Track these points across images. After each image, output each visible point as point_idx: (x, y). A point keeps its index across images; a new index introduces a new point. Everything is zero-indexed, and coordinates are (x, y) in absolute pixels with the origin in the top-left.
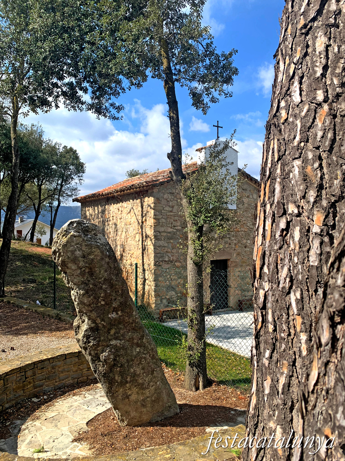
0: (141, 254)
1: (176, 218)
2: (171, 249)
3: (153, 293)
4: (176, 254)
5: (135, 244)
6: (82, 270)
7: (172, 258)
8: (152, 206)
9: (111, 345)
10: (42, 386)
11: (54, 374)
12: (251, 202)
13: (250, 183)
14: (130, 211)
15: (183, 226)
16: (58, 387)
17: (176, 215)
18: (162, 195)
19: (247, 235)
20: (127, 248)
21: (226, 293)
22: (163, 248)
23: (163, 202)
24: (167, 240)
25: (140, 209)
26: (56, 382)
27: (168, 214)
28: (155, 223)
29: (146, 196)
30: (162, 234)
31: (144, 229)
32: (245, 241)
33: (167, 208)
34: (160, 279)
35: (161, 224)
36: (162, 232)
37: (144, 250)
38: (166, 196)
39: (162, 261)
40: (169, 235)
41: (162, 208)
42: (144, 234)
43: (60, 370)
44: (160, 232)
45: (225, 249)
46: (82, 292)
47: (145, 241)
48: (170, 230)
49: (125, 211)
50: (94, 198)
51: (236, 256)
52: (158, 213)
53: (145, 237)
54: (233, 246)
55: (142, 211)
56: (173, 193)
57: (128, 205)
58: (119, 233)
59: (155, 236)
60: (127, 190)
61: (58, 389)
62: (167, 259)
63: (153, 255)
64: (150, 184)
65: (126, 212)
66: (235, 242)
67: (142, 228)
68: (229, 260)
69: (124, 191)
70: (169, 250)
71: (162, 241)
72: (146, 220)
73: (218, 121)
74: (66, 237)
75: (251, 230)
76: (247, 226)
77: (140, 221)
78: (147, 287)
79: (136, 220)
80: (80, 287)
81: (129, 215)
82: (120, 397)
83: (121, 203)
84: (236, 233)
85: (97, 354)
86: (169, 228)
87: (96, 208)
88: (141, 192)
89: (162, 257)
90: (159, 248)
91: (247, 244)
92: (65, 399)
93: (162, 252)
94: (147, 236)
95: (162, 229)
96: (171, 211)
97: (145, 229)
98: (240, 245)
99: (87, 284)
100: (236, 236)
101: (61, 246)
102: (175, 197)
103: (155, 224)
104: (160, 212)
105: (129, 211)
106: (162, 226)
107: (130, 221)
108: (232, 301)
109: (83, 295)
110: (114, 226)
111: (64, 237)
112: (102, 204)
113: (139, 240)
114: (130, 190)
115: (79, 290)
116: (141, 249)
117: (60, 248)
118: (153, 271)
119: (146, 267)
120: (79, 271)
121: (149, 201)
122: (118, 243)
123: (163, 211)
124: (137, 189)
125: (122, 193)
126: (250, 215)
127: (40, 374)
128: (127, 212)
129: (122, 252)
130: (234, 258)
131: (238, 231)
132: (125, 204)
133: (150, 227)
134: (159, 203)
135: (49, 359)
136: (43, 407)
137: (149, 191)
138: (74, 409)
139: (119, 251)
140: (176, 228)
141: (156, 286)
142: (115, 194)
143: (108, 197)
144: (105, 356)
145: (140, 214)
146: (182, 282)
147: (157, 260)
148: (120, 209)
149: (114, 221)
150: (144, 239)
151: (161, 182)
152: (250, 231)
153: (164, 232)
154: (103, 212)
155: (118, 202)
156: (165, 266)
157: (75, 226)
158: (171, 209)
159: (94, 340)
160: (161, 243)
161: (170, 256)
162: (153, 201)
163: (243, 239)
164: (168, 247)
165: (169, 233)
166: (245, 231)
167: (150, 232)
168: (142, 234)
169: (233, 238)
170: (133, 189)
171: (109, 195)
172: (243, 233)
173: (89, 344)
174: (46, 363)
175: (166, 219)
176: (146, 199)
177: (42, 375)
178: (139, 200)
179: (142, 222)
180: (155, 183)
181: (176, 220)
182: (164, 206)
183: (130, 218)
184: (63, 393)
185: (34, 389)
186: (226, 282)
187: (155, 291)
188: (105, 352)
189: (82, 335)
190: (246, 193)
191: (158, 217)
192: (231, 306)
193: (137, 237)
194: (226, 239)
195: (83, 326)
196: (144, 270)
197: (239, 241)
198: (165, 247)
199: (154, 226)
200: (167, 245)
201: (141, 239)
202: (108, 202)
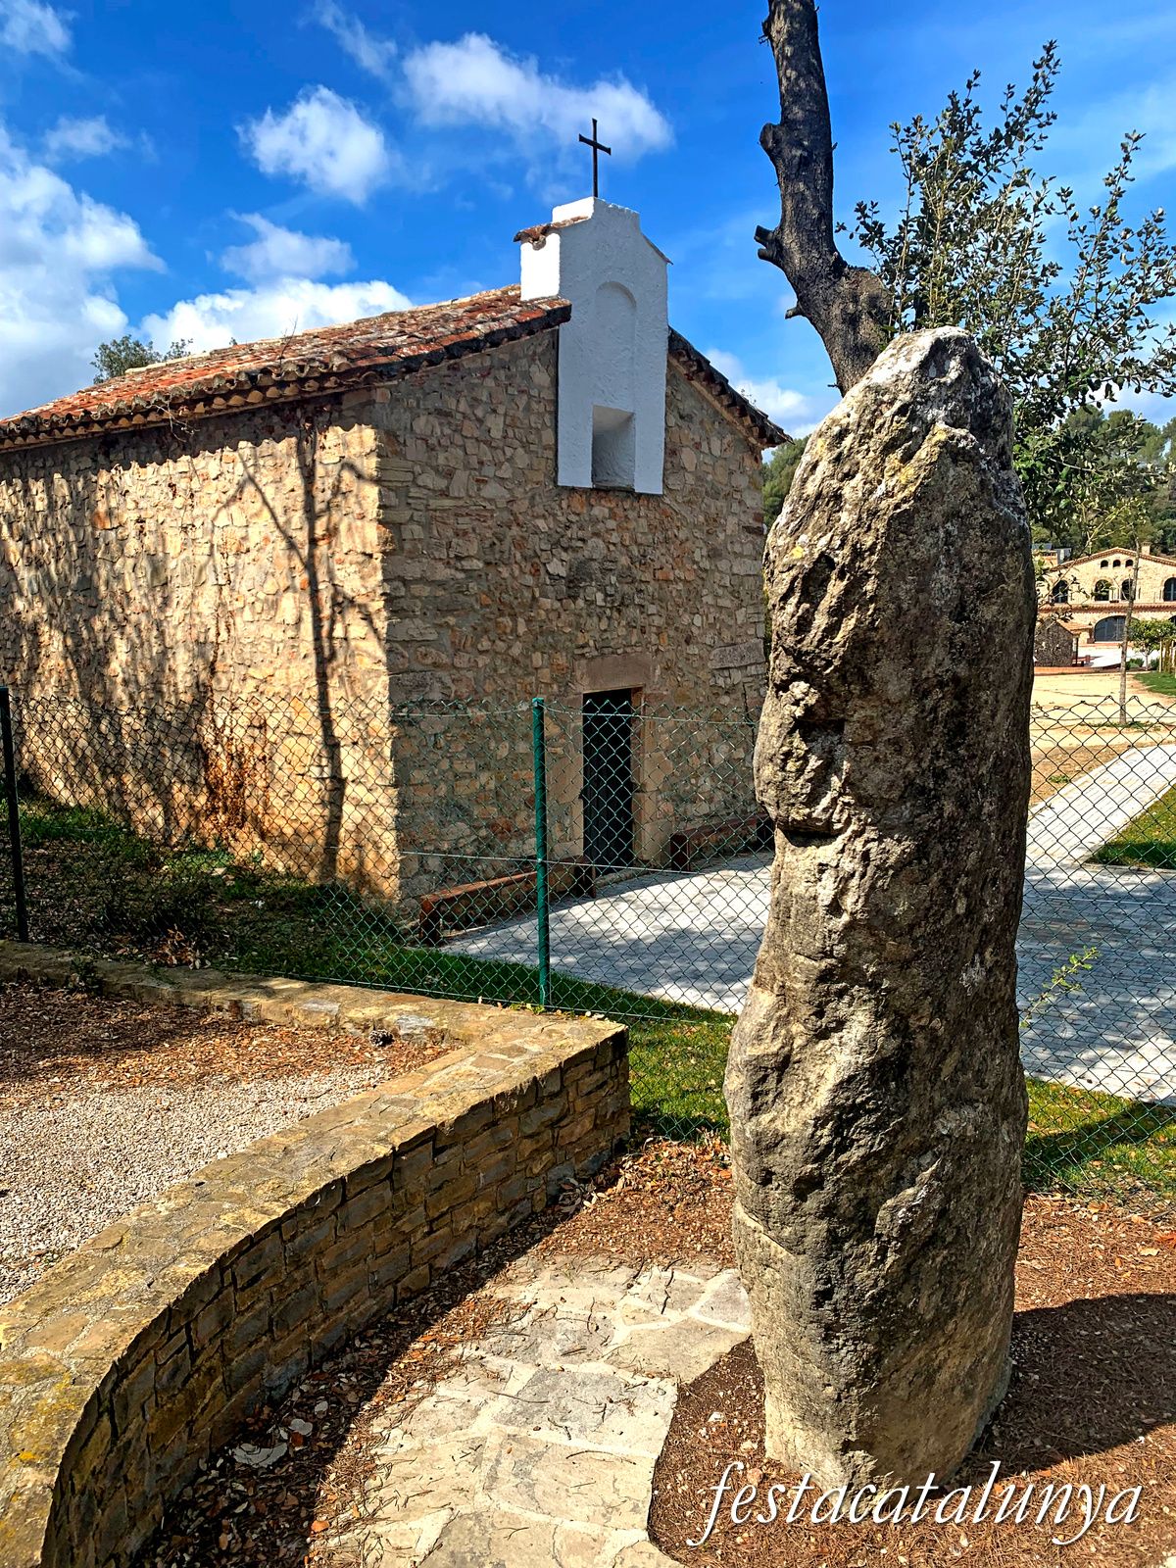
0: (313, 682)
1: (464, 523)
2: (451, 651)
3: (389, 838)
4: (470, 674)
5: (279, 636)
7: (454, 688)
8: (370, 466)
9: (940, 1138)
10: (258, 1369)
11: (304, 1293)
12: (704, 468)
13: (705, 392)
14: (240, 492)
15: (489, 558)
16: (321, 1352)
17: (464, 511)
18: (407, 416)
19: (692, 596)
20: (229, 658)
21: (624, 815)
22: (422, 649)
23: (414, 450)
24: (435, 616)
25: (294, 479)
26: (312, 1328)
27: (434, 503)
28: (385, 543)
29: (330, 423)
30: (416, 589)
31: (322, 570)
32: (686, 619)
33: (429, 480)
34: (417, 776)
35: (407, 546)
36: (416, 581)
37: (323, 661)
38: (422, 424)
39: (420, 704)
40: (440, 593)
41: (410, 477)
42: (325, 594)
43: (325, 1262)
44: (405, 582)
45: (629, 650)
46: (896, 849)
47: (333, 622)
48: (443, 573)
49: (212, 493)
50: (31, 439)
51: (661, 676)
52: (393, 501)
53: (328, 606)
54: (654, 638)
55: (309, 495)
56: (448, 415)
57: (225, 467)
58: (181, 594)
59: (390, 600)
60: (227, 396)
61: (323, 1359)
62: (436, 696)
63: (385, 679)
64: (364, 363)
65: (215, 497)
66: (657, 621)
67: (310, 566)
68: (639, 689)
69: (208, 400)
70: (445, 659)
71: (417, 622)
72: (331, 531)
73: (595, 122)
75: (704, 575)
76: (695, 562)
77: (301, 537)
78: (350, 814)
79: (277, 533)
81: (234, 508)
83: (185, 458)
84: (661, 588)
85: (865, 1201)
86: (440, 565)
87: (37, 487)
88: (301, 403)
89: (420, 686)
90: (406, 648)
91: (694, 629)
92: (406, 1414)
93: (417, 667)
94: (342, 603)
95: (413, 570)
96: (445, 494)
97: (330, 573)
98: (672, 633)
99: (929, 800)
100: (660, 600)
102: (458, 430)
103: (389, 548)
104: (402, 492)
105: (231, 492)
106: (413, 555)
107: (244, 538)
108: (649, 838)
109: (902, 864)
112: (74, 466)
113: (299, 621)
114: (244, 393)
116: (312, 659)
118: (387, 746)
119: (342, 728)
121: (350, 443)
122: (177, 634)
123: (414, 492)
124: (288, 391)
125: (200, 408)
126: (701, 518)
127: (247, 1310)
128: (224, 498)
129: (204, 676)
130: (656, 682)
131: (667, 581)
132: (208, 463)
133: (359, 559)
134: (396, 453)
135: (275, 1226)
137: (350, 401)
139: (182, 669)
140: (467, 565)
141: (403, 805)
142: (169, 414)
143: (107, 433)
144: (909, 1209)
145: (300, 505)
146: (492, 785)
147: (401, 697)
148: (182, 485)
149: (148, 540)
150: (326, 612)
151: (408, 358)
152: (700, 582)
153: (423, 580)
154: (82, 503)
155: (167, 455)
156: (433, 723)
158: (442, 483)
159: (876, 1128)
160: (414, 627)
161: (448, 680)
162: (371, 445)
163: (681, 611)
164: (440, 647)
165: (441, 584)
166: (686, 582)
167: (359, 580)
168: (315, 593)
169: (652, 609)
170: (263, 389)
171: (123, 422)
172: (680, 586)
173: (842, 1158)
174: (268, 1245)
175: (427, 526)
176: (333, 436)
177: (254, 1317)
178: (286, 446)
179: (313, 542)
180: (383, 360)
181: (465, 533)
182: (417, 469)
183: (240, 520)
184: (371, 1378)
185: (229, 1398)
186: (623, 773)
187: (400, 825)
188: (913, 1184)
189: (809, 1112)
190: (691, 434)
191: (395, 516)
192: (645, 857)
193: (289, 607)
194: (632, 612)
195: (824, 1057)
196: (332, 745)
197: (669, 617)
198: (426, 643)
199: (384, 552)
200: (434, 637)
201: (308, 616)
202: (107, 455)
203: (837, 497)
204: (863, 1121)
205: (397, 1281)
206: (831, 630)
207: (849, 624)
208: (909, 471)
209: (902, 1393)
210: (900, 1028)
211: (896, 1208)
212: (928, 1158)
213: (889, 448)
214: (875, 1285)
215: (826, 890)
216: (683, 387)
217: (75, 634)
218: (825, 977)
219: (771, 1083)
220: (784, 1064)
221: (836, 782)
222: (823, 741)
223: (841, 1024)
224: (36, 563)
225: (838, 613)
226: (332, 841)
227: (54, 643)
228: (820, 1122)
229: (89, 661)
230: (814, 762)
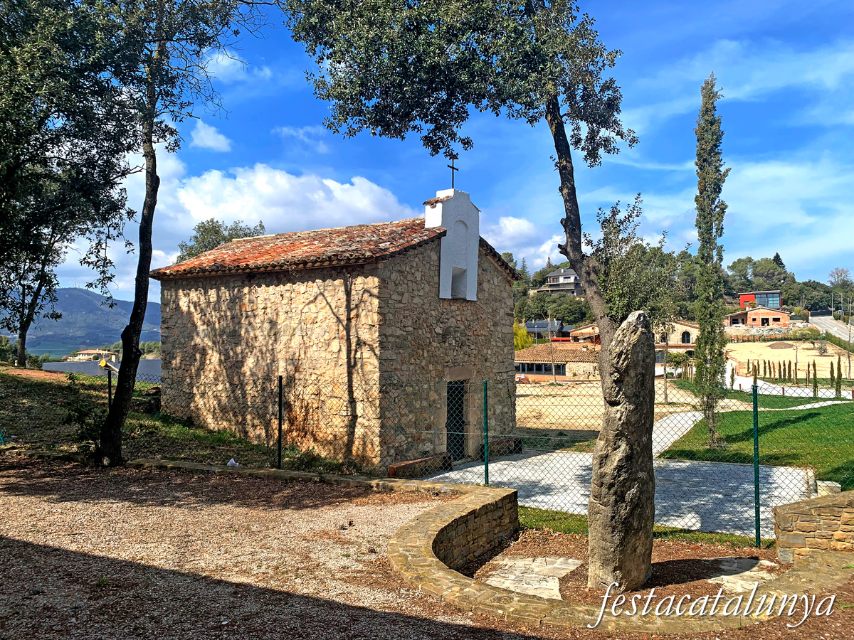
0: (345, 375)
1: (407, 313)
2: (401, 364)
3: (377, 440)
4: (407, 373)
5: (329, 356)
7: (401, 379)
8: (375, 291)
9: (639, 478)
12: (492, 290)
13: (492, 260)
14: (315, 299)
15: (415, 326)
17: (407, 308)
18: (389, 273)
19: (487, 342)
20: (306, 365)
22: (391, 363)
23: (391, 286)
24: (396, 349)
25: (342, 296)
27: (397, 306)
28: (380, 321)
29: (358, 275)
30: (390, 339)
31: (353, 331)
32: (485, 351)
33: (395, 297)
34: (388, 415)
35: (387, 322)
36: (390, 336)
37: (351, 367)
38: (394, 276)
39: (390, 385)
40: (398, 340)
41: (389, 296)
42: (354, 340)
44: (386, 336)
45: (464, 364)
46: (632, 407)
47: (356, 351)
48: (399, 332)
49: (302, 298)
51: (476, 375)
52: (383, 305)
54: (473, 359)
55: (348, 300)
56: (403, 272)
57: (308, 289)
58: (284, 338)
59: (381, 343)
60: (315, 263)
62: (395, 382)
63: (378, 374)
64: (377, 255)
65: (303, 300)
66: (475, 352)
67: (348, 328)
68: (467, 380)
69: (306, 263)
70: (398, 367)
71: (390, 351)
72: (357, 316)
73: (453, 160)
74: (635, 334)
75: (492, 333)
76: (488, 328)
77: (343, 317)
78: (359, 431)
79: (332, 315)
80: (631, 400)
81: (312, 306)
83: (289, 285)
84: (476, 338)
86: (398, 329)
87: (212, 291)
88: (346, 267)
89: (390, 377)
90: (385, 362)
91: (488, 355)
93: (389, 370)
94: (360, 343)
95: (389, 331)
96: (400, 302)
97: (357, 331)
98: (480, 357)
100: (476, 343)
102: (406, 278)
103: (381, 323)
104: (386, 301)
105: (312, 299)
106: (390, 326)
107: (316, 317)
108: (471, 447)
109: (633, 410)
110: (267, 326)
112: (234, 285)
113: (340, 351)
114: (323, 262)
116: (345, 367)
117: (629, 348)
118: (377, 402)
119: (358, 394)
120: (635, 379)
121: (365, 284)
122: (281, 356)
123: (390, 302)
124: (342, 262)
125: (301, 266)
126: (491, 310)
128: (307, 301)
129: (292, 372)
130: (474, 377)
131: (478, 335)
132: (300, 287)
133: (368, 327)
134: (384, 287)
137: (367, 267)
140: (407, 329)
141: (383, 426)
142: (289, 268)
144: (633, 494)
145: (344, 305)
146: (413, 420)
147: (383, 382)
148: (287, 295)
149: (269, 316)
150: (353, 347)
151: (392, 252)
152: (490, 336)
153: (392, 335)
154: (235, 301)
155: (280, 283)
156: (394, 393)
158: (400, 298)
161: (399, 375)
162: (377, 284)
163: (483, 348)
164: (397, 362)
165: (398, 337)
166: (485, 336)
167: (367, 335)
168: (348, 340)
169: (473, 347)
170: (332, 261)
172: (483, 338)
175: (394, 315)
176: (360, 280)
178: (337, 282)
179: (349, 319)
180: (383, 253)
181: (407, 317)
182: (392, 293)
183: (314, 310)
186: (461, 419)
187: (381, 435)
188: (633, 488)
189: (612, 467)
191: (383, 311)
192: (470, 455)
193: (335, 345)
194: (466, 348)
195: (615, 455)
196: (352, 402)
197: (479, 351)
198: (392, 360)
199: (379, 325)
200: (395, 358)
201: (344, 349)
202: (250, 281)
203: (623, 341)
204: (623, 470)
206: (623, 364)
207: (626, 363)
208: (636, 336)
209: (629, 551)
210: (631, 448)
211: (630, 494)
212: (636, 483)
213: (632, 332)
214: (625, 515)
215: (618, 415)
216: (484, 258)
217: (227, 355)
218: (617, 435)
219: (604, 461)
220: (607, 456)
221: (621, 393)
222: (619, 385)
223: (619, 446)
224: (208, 323)
225: (624, 361)
226: (350, 443)
227: (214, 358)
228: (615, 469)
229: (233, 366)
230: (617, 389)
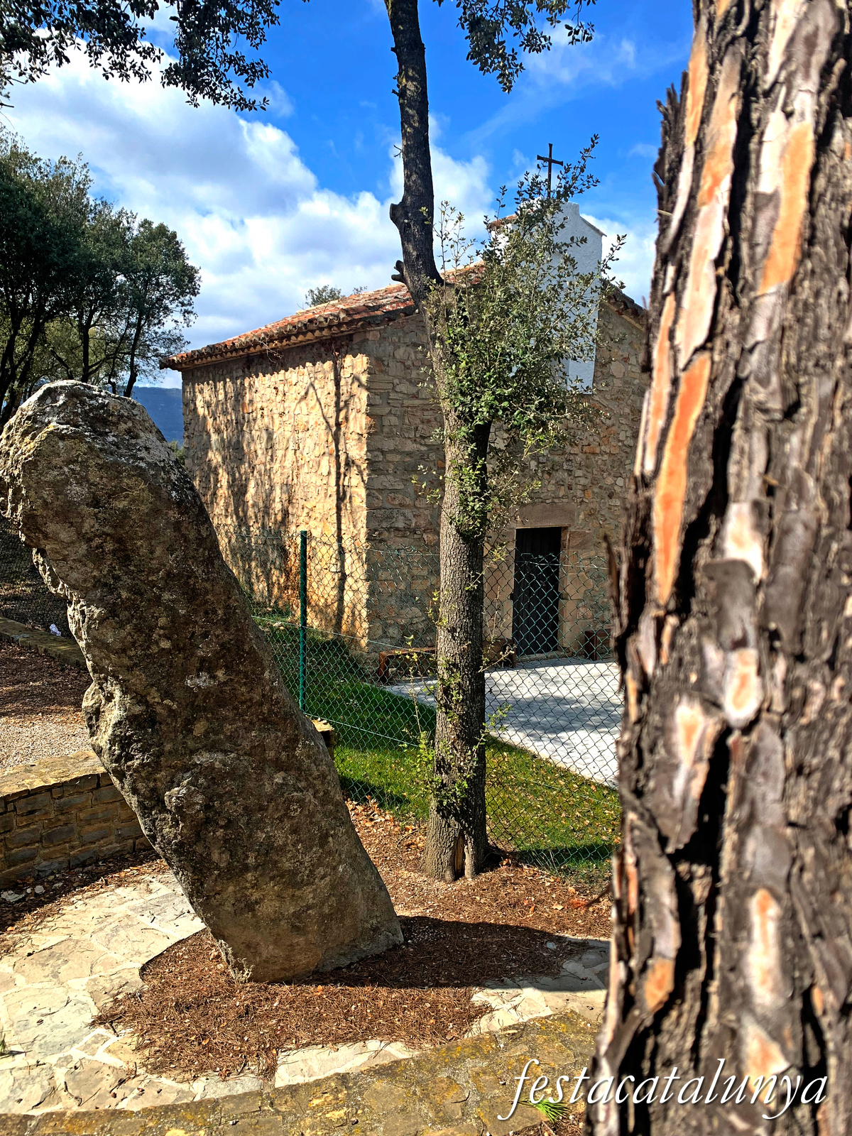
0: (334, 510)
1: (429, 415)
2: (414, 497)
3: (364, 613)
4: (427, 512)
5: (319, 483)
6: (94, 544)
7: (414, 521)
8: (364, 378)
9: (195, 765)
10: (32, 858)
11: (66, 828)
12: (632, 375)
13: (633, 322)
14: (306, 393)
16: (77, 862)
17: (428, 408)
18: (390, 349)
19: (616, 464)
20: (299, 494)
21: (553, 611)
22: (392, 495)
23: (394, 369)
24: (403, 474)
25: (331, 387)
26: (73, 848)
27: (407, 403)
28: (370, 428)
29: (347, 353)
30: (390, 457)
31: (342, 443)
32: (610, 480)
33: (404, 387)
34: (383, 575)
35: (386, 430)
36: (390, 452)
37: (341, 497)
38: (400, 353)
39: (388, 529)
40: (408, 459)
41: (390, 386)
42: (343, 458)
43: (82, 815)
44: (383, 452)
45: (556, 501)
46: (97, 611)
47: (345, 476)
48: (410, 446)
49: (294, 393)
50: (214, 358)
51: (584, 520)
52: (378, 400)
53: (344, 465)
54: (579, 493)
55: (338, 395)
57: (301, 378)
58: (279, 453)
59: (371, 463)
60: (297, 336)
61: (77, 866)
62: (400, 525)
63: (365, 512)
64: (357, 317)
65: (294, 396)
66: (583, 481)
67: (337, 440)
68: (566, 528)
69: (288, 337)
70: (408, 501)
71: (390, 477)
72: (347, 419)
73: (551, 145)
74: (33, 439)
75: (628, 450)
76: (619, 441)
77: (332, 422)
78: (348, 597)
79: (322, 419)
80: (92, 595)
81: (303, 403)
82: (228, 907)
83: (282, 371)
84: (587, 458)
85: (153, 790)
86: (409, 442)
87: (220, 385)
88: (333, 339)
89: (389, 518)
90: (381, 494)
91: (616, 488)
92: (92, 896)
93: (388, 506)
94: (349, 463)
95: (389, 444)
96: (415, 396)
97: (345, 444)
98: (596, 490)
99: (111, 590)
100: (587, 467)
101: (19, 466)
103: (372, 431)
104: (385, 396)
105: (303, 393)
106: (390, 436)
107: (307, 422)
108: (569, 633)
109: (102, 620)
110: (264, 435)
111: (27, 439)
112: (235, 374)
113: (329, 473)
114: (304, 334)
115: (88, 606)
116: (334, 497)
117: (16, 472)
118: (364, 556)
119: (347, 543)
120: (85, 547)
121: (356, 364)
122: (277, 479)
123: (392, 395)
124: (324, 333)
125: (285, 343)
126: (627, 410)
127: (24, 826)
128: (299, 397)
129: (286, 504)
130: (579, 523)
131: (593, 454)
132: (292, 375)
133: (357, 437)
134: (382, 371)
135: (49, 789)
136: (28, 918)
137: (357, 339)
138: (113, 925)
139: (277, 500)
140: (428, 441)
141: (371, 592)
142: (266, 347)
143: (248, 355)
144: (178, 798)
145: (333, 404)
147: (375, 525)
148: (281, 388)
149: (266, 420)
150: (342, 470)
151: (389, 312)
152: (624, 455)
153: (395, 451)
154: (239, 396)
155: (274, 369)
156: (396, 542)
157: (61, 402)
158: (413, 390)
159: (143, 750)
160: (385, 481)
161: (410, 515)
162: (365, 366)
163: (605, 474)
164: (405, 494)
165: (409, 454)
166: (610, 454)
167: (357, 451)
168: (338, 457)
169: (579, 473)
170: (313, 331)
171: (252, 349)
172: (606, 457)
173: (129, 763)
174: (40, 797)
175: (402, 417)
176: (348, 360)
177: (29, 831)
178: (328, 364)
179: (338, 425)
180: (372, 314)
181: (429, 421)
182: (396, 381)
183: (305, 411)
184: (91, 879)
185: (9, 867)
187: (369, 605)
188: (178, 786)
189: (108, 737)
190: (618, 352)
191: (378, 411)
192: (565, 645)
193: (324, 466)
194: (561, 475)
195: (110, 711)
196: (341, 551)
197: (594, 479)
198: (396, 491)
199: (369, 433)
200: (402, 487)
201: (333, 471)
202: (249, 368)
205: (137, 838)
208: (32, 444)
210: (140, 698)
212: (188, 774)
213: (24, 434)
214: (175, 837)
216: (615, 319)
217: (233, 475)
219: (93, 721)
220: (97, 712)
223: (112, 695)
224: (218, 431)
226: (341, 611)
227: (224, 478)
228: (112, 743)
229: (239, 491)
